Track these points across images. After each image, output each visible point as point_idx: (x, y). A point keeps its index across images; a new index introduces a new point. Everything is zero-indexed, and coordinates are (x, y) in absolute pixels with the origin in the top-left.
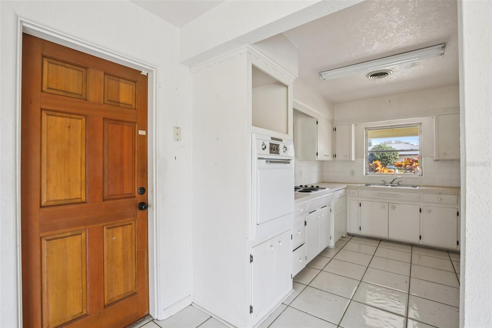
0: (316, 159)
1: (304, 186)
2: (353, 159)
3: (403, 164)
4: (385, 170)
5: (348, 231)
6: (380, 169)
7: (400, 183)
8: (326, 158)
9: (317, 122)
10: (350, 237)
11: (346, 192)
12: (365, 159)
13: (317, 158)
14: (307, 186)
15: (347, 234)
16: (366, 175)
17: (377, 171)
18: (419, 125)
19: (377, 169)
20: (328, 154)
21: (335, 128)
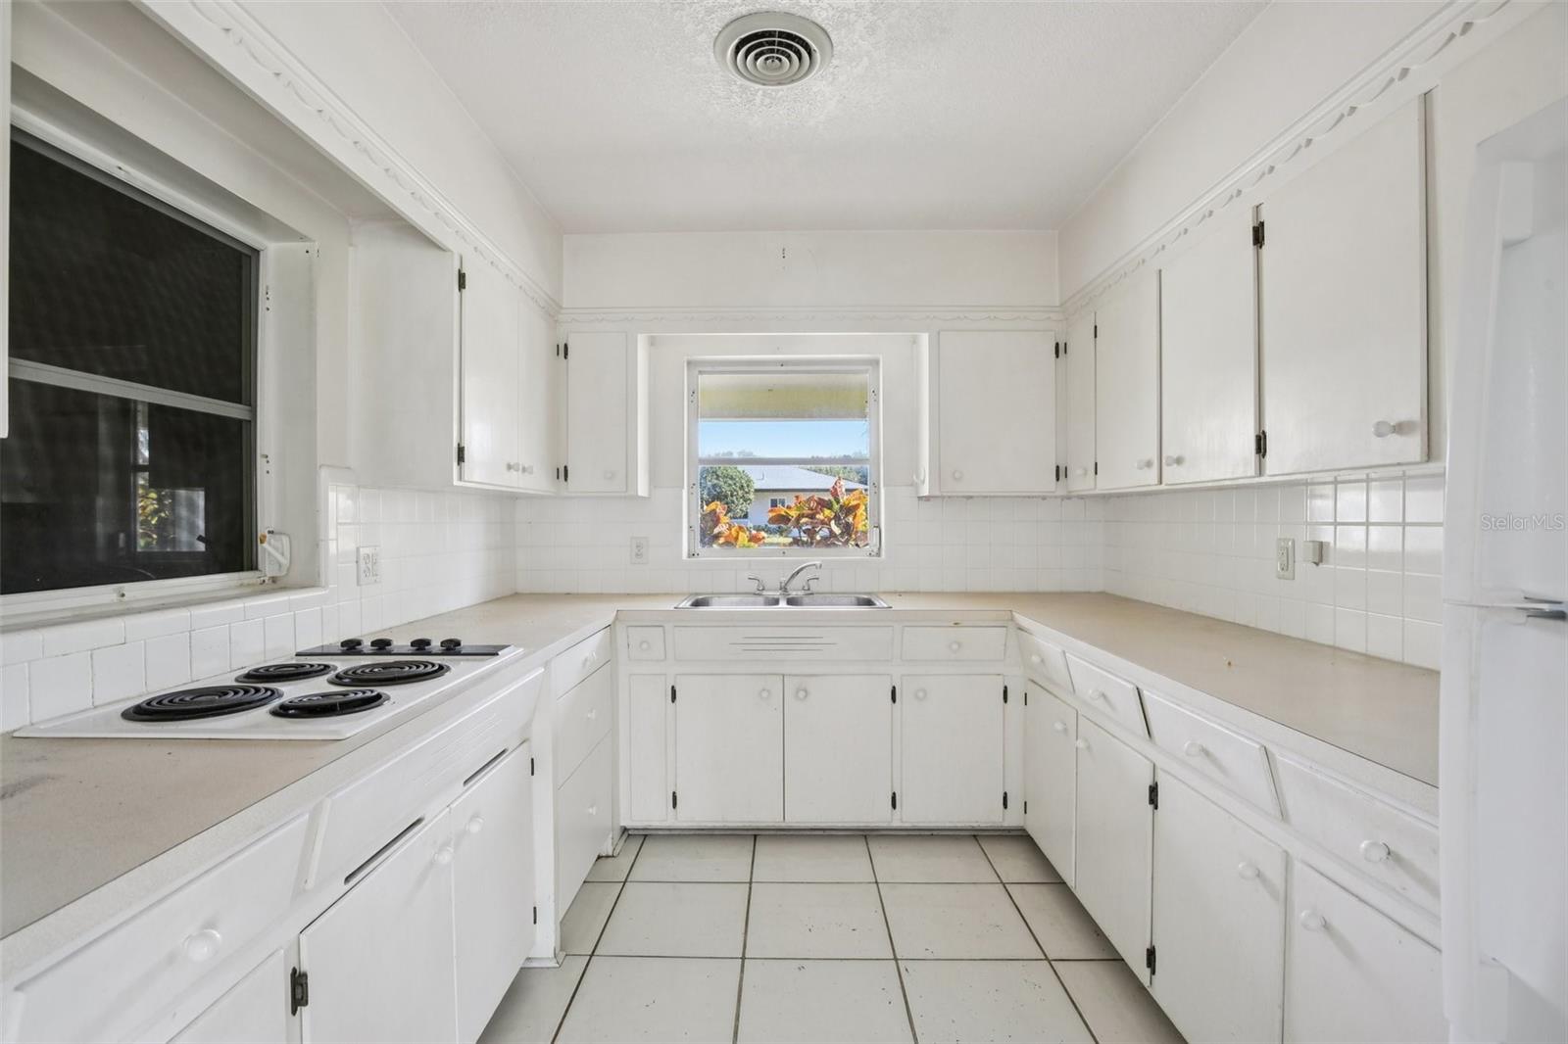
0: (456, 482)
1: (367, 644)
2: (642, 490)
3: (794, 514)
4: (741, 533)
5: (625, 823)
6: (727, 533)
7: (814, 586)
8: (516, 482)
9: (462, 278)
10: (634, 846)
11: (612, 641)
12: (688, 490)
13: (460, 478)
14: (387, 643)
15: (618, 833)
16: (693, 559)
17: (717, 537)
18: (870, 368)
19: (716, 531)
20: (524, 461)
21: (566, 346)
